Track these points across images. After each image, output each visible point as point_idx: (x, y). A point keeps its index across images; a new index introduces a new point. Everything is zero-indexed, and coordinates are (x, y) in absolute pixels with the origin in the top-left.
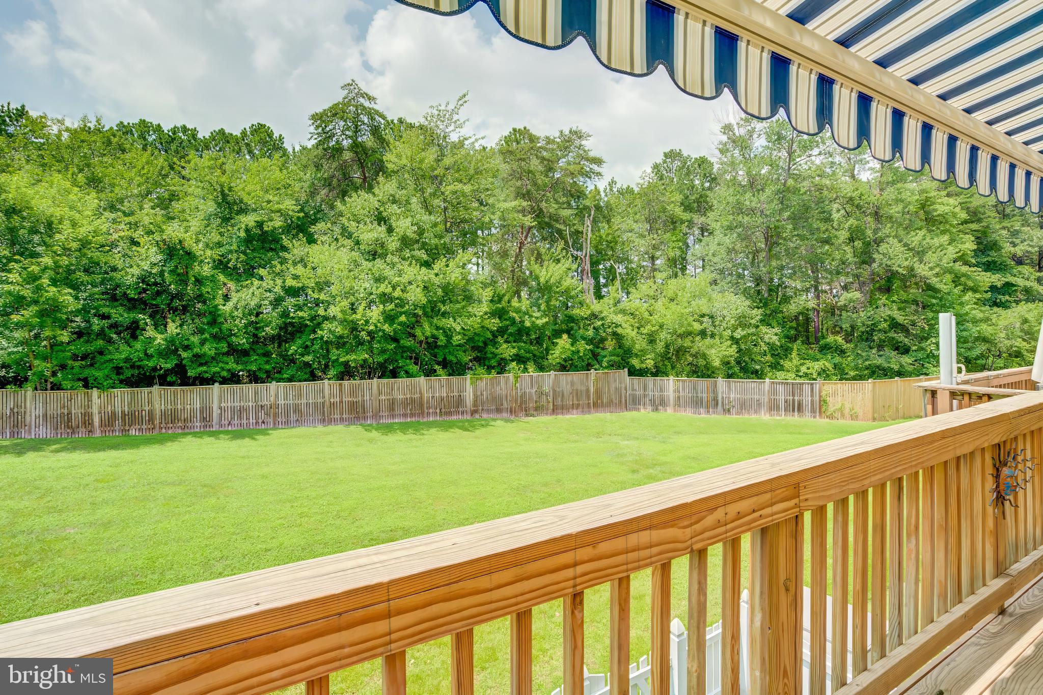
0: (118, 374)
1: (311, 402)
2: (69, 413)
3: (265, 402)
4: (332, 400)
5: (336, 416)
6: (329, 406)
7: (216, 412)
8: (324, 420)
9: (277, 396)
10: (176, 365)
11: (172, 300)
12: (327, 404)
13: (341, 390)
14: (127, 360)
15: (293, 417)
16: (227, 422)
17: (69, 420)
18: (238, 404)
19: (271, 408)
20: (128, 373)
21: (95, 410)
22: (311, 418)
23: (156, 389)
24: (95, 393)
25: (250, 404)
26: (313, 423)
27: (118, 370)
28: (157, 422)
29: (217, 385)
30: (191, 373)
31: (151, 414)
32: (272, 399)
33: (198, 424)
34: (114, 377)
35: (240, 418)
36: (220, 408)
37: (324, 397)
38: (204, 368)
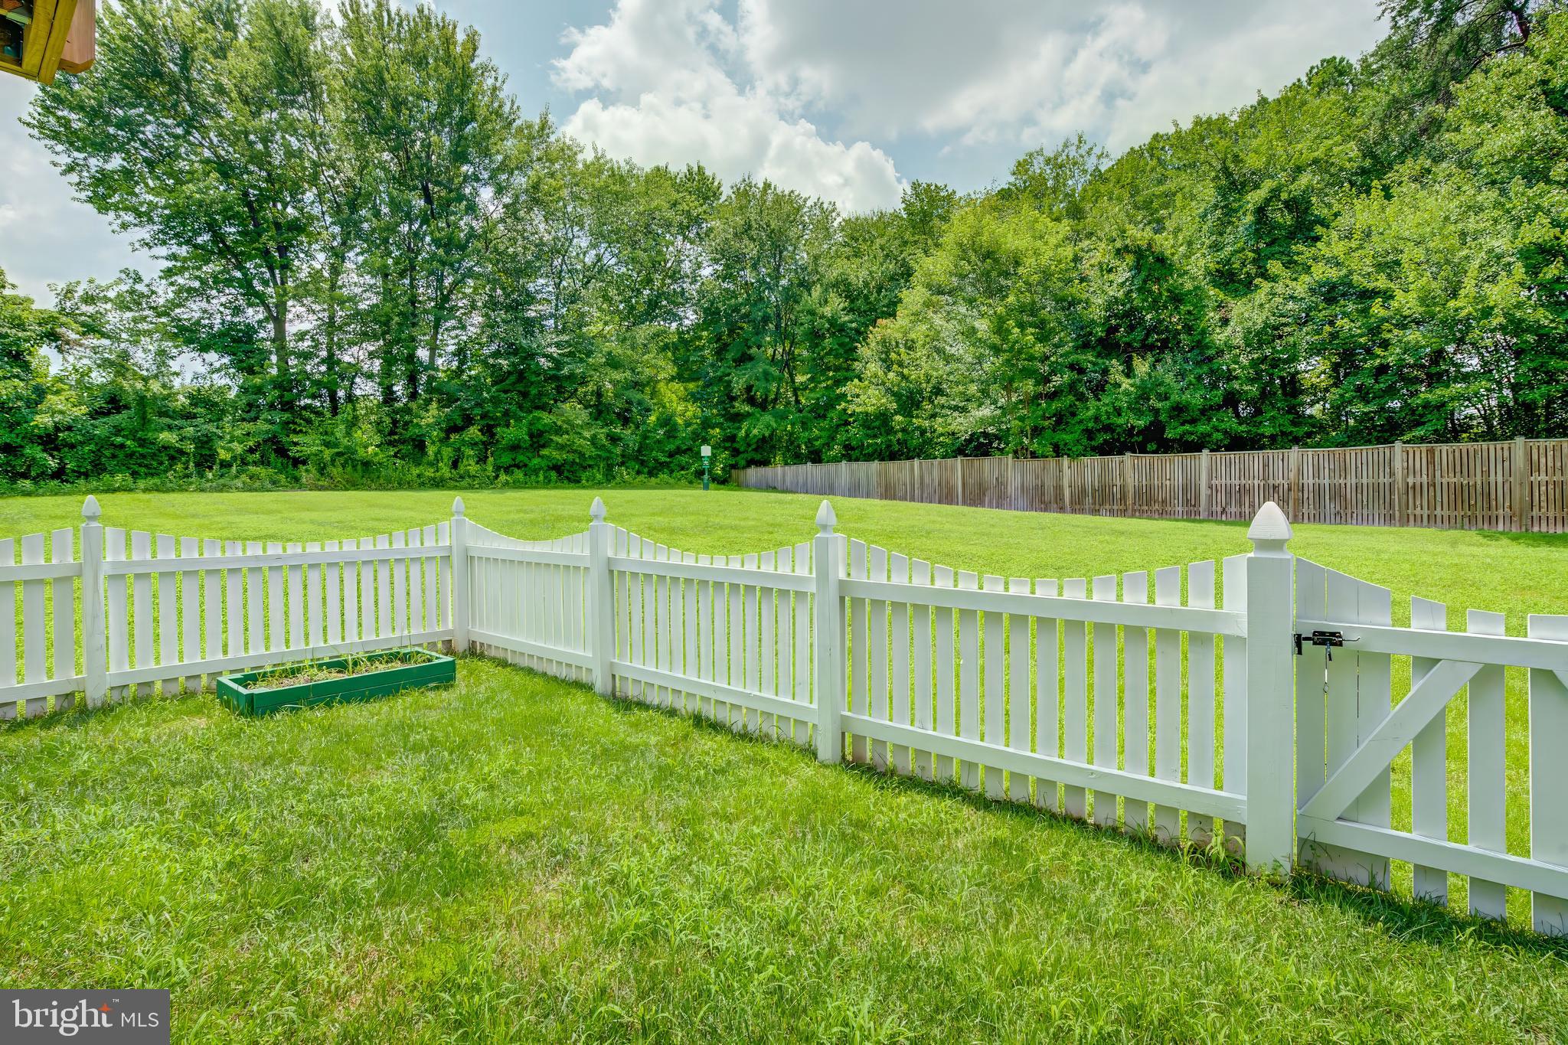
0: (1090, 438)
1: (1365, 481)
2: (1042, 486)
3: (1279, 481)
4: (1411, 480)
5: (1418, 511)
6: (1403, 490)
7: (1204, 491)
8: (1392, 517)
9: (1300, 472)
10: (1151, 423)
11: (1147, 335)
12: (1399, 483)
13: (1431, 462)
14: (1097, 419)
15: (1330, 507)
16: (1219, 509)
17: (1043, 494)
18: (1237, 482)
19: (1289, 489)
20: (1101, 438)
21: (1066, 483)
22: (1365, 512)
23: (1128, 457)
24: (1066, 461)
25: (1256, 482)
26: (1369, 520)
27: (1090, 434)
28: (1130, 501)
29: (1205, 452)
30: (1170, 434)
31: (1123, 487)
32: (1292, 475)
33: (1180, 509)
34: (1085, 441)
35: (1241, 504)
36: (1211, 487)
37: (1392, 474)
38: (1187, 427)
